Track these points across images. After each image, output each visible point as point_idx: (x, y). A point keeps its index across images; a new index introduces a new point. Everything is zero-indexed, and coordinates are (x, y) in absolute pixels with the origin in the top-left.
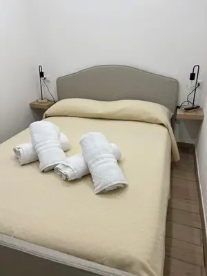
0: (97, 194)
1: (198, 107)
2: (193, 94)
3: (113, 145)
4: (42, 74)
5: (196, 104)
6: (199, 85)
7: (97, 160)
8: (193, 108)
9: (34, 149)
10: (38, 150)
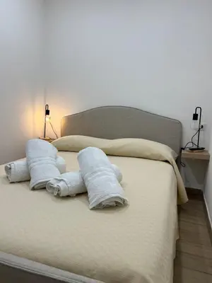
0: (92, 209)
1: (203, 149)
2: (197, 136)
3: (113, 165)
4: (47, 112)
5: (200, 146)
6: (202, 127)
7: (95, 172)
8: (198, 149)
9: (28, 165)
10: (32, 165)
